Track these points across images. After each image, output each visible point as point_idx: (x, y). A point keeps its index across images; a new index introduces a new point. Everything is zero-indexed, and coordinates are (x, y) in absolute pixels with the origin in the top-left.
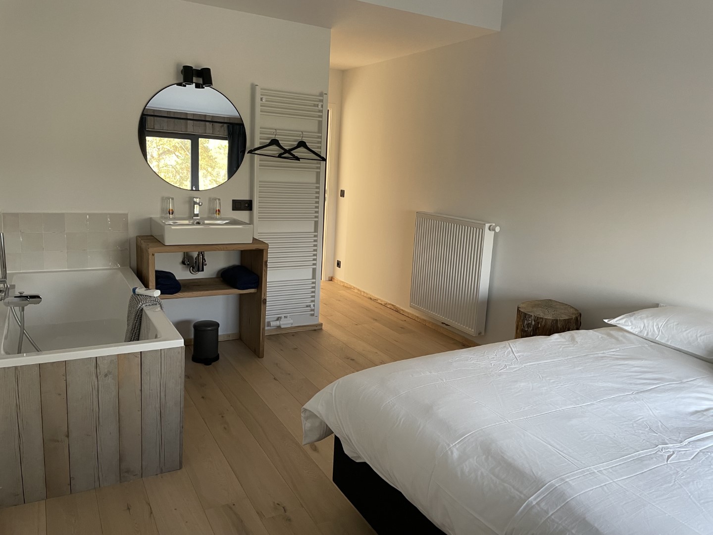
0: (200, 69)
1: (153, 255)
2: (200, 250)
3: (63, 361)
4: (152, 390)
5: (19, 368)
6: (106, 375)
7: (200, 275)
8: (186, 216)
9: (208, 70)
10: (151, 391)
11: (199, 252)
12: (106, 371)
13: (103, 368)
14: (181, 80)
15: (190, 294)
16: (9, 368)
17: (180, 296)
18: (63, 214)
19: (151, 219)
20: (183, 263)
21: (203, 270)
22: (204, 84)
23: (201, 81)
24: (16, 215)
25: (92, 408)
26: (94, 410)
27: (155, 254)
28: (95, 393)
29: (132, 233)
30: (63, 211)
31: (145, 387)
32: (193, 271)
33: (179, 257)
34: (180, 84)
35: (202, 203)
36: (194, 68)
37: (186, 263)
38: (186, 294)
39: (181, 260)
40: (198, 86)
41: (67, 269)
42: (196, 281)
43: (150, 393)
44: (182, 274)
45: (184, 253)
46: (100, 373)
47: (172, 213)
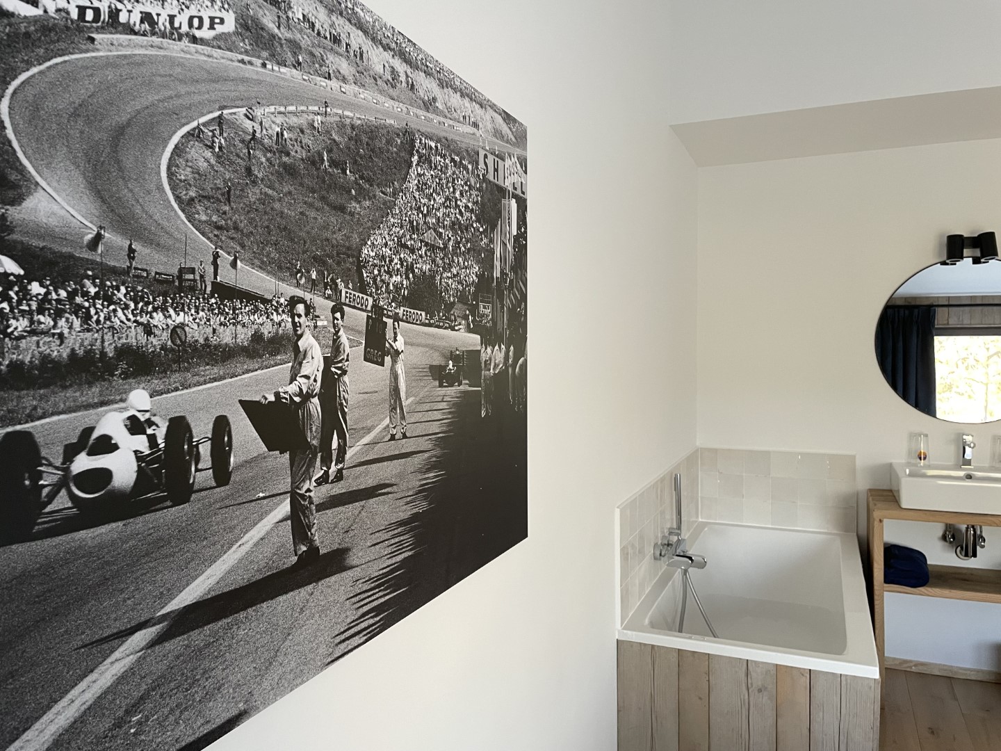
0: (976, 235)
1: (881, 521)
2: (972, 521)
3: (706, 654)
4: (826, 735)
5: (656, 648)
6: (760, 691)
7: (971, 563)
8: (951, 462)
9: (991, 236)
10: (824, 736)
11: (968, 526)
12: (760, 683)
13: (757, 679)
14: (944, 258)
15: (946, 592)
16: (645, 645)
17: (926, 592)
18: (768, 452)
19: (891, 465)
20: (944, 538)
21: (975, 555)
22: (983, 256)
23: (978, 253)
24: (715, 451)
25: (740, 733)
26: (743, 736)
27: (885, 520)
28: (745, 713)
29: (862, 484)
30: (770, 449)
31: (815, 727)
32: (961, 553)
33: (939, 529)
34: (944, 263)
35: (975, 445)
36: (965, 236)
37: (947, 538)
38: (937, 591)
39: (940, 533)
40: (976, 261)
41: (770, 526)
42: (965, 571)
43: (823, 739)
44: (939, 556)
45: (946, 525)
46: (752, 684)
47: (925, 458)
